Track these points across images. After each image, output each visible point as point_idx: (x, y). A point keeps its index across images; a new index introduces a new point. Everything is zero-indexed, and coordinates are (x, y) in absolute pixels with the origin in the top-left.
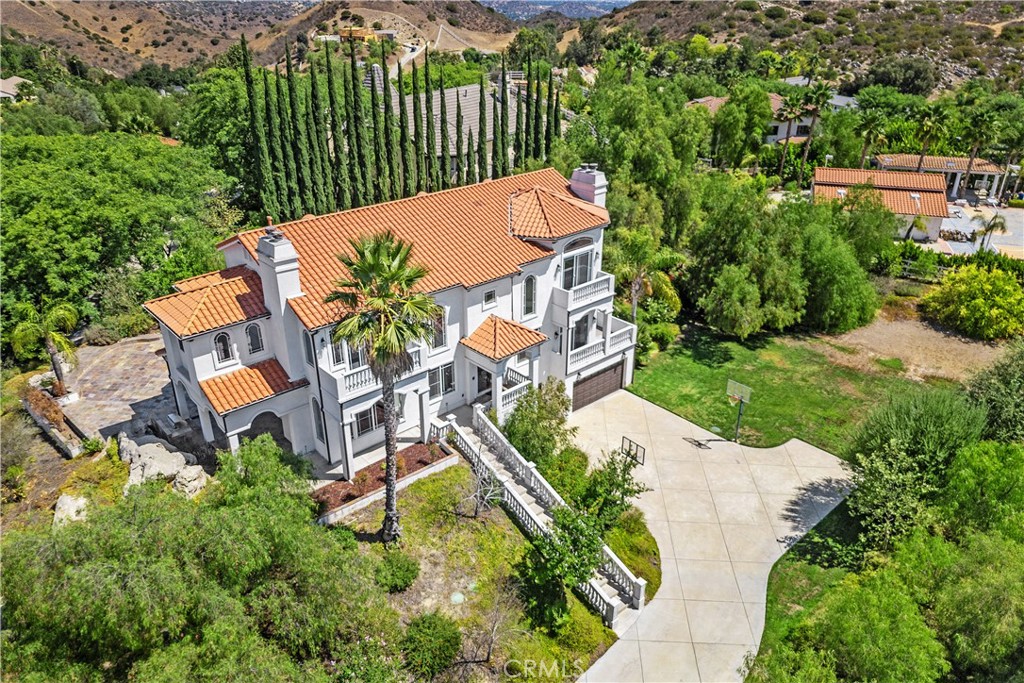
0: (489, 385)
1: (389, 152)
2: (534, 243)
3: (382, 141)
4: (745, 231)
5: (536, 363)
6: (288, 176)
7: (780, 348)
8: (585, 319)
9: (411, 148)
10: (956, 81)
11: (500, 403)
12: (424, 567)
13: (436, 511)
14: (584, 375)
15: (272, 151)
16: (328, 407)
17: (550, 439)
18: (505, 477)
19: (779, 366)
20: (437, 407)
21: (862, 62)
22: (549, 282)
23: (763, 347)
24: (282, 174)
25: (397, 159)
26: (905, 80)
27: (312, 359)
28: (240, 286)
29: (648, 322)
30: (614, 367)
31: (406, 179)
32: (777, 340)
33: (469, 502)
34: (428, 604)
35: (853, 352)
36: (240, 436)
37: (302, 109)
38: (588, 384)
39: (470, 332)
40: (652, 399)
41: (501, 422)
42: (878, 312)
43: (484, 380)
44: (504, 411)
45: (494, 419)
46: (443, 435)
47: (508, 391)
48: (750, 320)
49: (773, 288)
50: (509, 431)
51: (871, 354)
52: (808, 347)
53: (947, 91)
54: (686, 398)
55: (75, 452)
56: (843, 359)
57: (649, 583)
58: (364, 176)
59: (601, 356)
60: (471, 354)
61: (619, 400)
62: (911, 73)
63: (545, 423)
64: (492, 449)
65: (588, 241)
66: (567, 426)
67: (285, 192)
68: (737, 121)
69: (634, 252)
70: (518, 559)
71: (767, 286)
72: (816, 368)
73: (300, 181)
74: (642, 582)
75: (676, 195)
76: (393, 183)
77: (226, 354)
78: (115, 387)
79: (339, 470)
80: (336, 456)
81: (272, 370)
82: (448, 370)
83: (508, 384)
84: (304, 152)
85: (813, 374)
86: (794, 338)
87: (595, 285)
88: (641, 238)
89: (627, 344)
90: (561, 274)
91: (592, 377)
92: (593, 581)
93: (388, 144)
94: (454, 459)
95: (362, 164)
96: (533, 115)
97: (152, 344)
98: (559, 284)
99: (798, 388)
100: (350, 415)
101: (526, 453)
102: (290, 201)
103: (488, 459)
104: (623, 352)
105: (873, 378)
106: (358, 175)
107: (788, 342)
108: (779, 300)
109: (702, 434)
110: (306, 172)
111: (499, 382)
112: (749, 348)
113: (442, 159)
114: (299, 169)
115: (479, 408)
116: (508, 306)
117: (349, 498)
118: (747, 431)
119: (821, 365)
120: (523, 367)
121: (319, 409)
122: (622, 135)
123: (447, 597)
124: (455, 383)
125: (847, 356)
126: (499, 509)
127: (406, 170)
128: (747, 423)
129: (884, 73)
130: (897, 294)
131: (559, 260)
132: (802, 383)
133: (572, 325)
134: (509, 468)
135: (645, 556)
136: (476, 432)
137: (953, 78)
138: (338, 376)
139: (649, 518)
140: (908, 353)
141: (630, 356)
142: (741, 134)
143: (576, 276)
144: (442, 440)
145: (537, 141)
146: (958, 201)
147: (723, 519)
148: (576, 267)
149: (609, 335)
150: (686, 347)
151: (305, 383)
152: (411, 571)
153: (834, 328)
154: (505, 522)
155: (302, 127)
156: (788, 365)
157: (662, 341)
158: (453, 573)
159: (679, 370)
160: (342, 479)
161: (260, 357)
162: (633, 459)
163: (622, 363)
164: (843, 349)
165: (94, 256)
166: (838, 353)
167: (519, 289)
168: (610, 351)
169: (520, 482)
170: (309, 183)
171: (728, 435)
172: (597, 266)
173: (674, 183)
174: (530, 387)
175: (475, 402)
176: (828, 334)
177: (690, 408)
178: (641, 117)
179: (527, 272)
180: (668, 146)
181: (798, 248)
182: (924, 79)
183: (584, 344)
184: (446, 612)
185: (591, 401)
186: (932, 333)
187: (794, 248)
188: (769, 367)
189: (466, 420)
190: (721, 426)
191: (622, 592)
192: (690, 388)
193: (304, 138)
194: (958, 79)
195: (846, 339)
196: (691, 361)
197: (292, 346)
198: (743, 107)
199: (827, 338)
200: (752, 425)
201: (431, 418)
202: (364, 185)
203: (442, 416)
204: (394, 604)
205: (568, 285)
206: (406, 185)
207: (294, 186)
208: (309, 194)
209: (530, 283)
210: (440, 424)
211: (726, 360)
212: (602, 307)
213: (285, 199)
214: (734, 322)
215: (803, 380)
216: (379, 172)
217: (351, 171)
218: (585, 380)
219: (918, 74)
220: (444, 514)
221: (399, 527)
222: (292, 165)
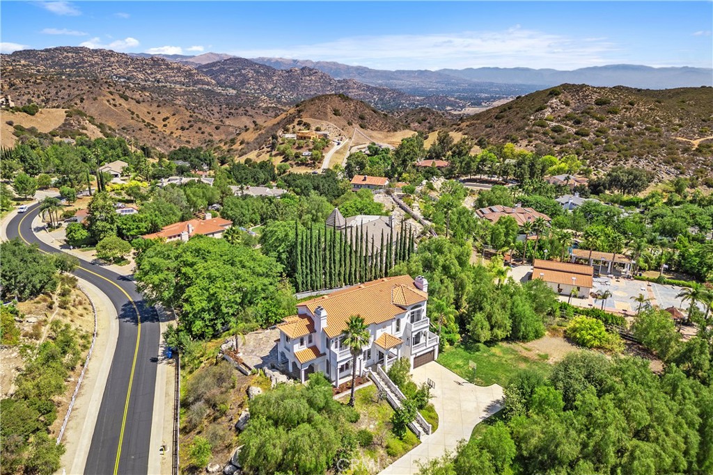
0: (383, 357)
1: (345, 258)
2: (400, 307)
3: (343, 254)
4: (485, 299)
5: (399, 351)
6: (307, 268)
7: (501, 347)
8: (419, 333)
9: (353, 253)
10: (666, 178)
11: (386, 364)
12: (362, 416)
13: (365, 399)
14: (418, 355)
15: (302, 258)
16: (332, 362)
17: (403, 377)
18: (387, 390)
19: (498, 355)
20: (365, 364)
21: (608, 163)
22: (405, 320)
23: (494, 346)
24: (304, 267)
25: (348, 260)
26: (628, 181)
27: (328, 346)
28: (306, 322)
29: (446, 333)
30: (430, 352)
31: (351, 268)
32: (500, 344)
33: (375, 396)
34: (363, 427)
35: (530, 350)
36: (305, 370)
37: (314, 242)
38: (420, 358)
39: (377, 338)
40: (444, 366)
41: (387, 371)
42: (547, 333)
43: (381, 356)
44: (388, 367)
45: (384, 370)
46: (367, 374)
47: (390, 360)
48: (485, 335)
49: (496, 322)
50: (390, 374)
51: (537, 352)
52: (512, 347)
53: (660, 184)
54: (458, 366)
55: (249, 373)
56: (525, 353)
57: (433, 427)
58: (335, 267)
59: (425, 348)
60: (377, 346)
61: (432, 365)
62: (631, 177)
63: (402, 372)
64: (383, 380)
65: (420, 306)
66: (409, 374)
67: (305, 274)
68: (500, 233)
69: (439, 308)
70: (391, 416)
71: (493, 322)
72: (513, 356)
73: (311, 270)
74: (430, 425)
75: (460, 280)
76: (345, 269)
77: (302, 344)
78: (253, 351)
79: (334, 384)
80: (333, 378)
81: (315, 349)
82: (369, 352)
83: (390, 357)
84: (314, 259)
85: (511, 359)
86: (508, 342)
87: (423, 322)
88: (442, 303)
89: (435, 343)
90: (410, 318)
91: (421, 356)
92: (413, 422)
93: (345, 255)
94: (371, 383)
95: (334, 263)
96: (403, 242)
97: (260, 335)
98: (409, 321)
99: (503, 364)
100: (339, 366)
101: (395, 382)
102: (306, 277)
103: (382, 383)
104: (434, 346)
105: (534, 362)
106: (333, 267)
107: (505, 345)
108: (499, 327)
109: (461, 380)
110: (313, 266)
111: (386, 357)
112: (488, 346)
113: (365, 257)
114: (311, 265)
115: (379, 365)
116: (390, 330)
117: (338, 393)
118: (479, 380)
119: (515, 355)
120: (394, 351)
121: (328, 363)
122: (438, 256)
123: (369, 426)
124: (371, 355)
125: (527, 352)
126: (385, 401)
127: (351, 264)
128: (479, 377)
129: (616, 176)
130: (558, 325)
131: (409, 313)
132: (505, 362)
133: (413, 336)
134: (389, 387)
135: (434, 420)
136: (378, 374)
137: (664, 175)
138: (336, 352)
139: (436, 408)
140: (552, 352)
141: (437, 348)
142: (503, 238)
143: (415, 318)
144: (367, 376)
145: (404, 252)
146: (610, 275)
147: (462, 409)
148: (415, 314)
149: (428, 340)
150: (462, 344)
151: (325, 354)
152: (357, 417)
153: (525, 339)
154: (387, 405)
155: (314, 250)
156: (502, 355)
157: (451, 342)
158: (371, 419)
159: (457, 354)
160: (335, 387)
161: (311, 345)
162: (430, 386)
163: (433, 351)
164: (526, 349)
165: (239, 301)
166: (524, 351)
167: (394, 323)
168: (428, 346)
169: (392, 392)
170: (314, 270)
171: (471, 381)
172: (424, 314)
173: (459, 275)
174: (397, 359)
175: (378, 363)
176: (522, 342)
177: (458, 370)
178: (446, 250)
179: (397, 318)
180: (456, 262)
181: (509, 305)
182: (640, 180)
183: (418, 343)
184: (368, 430)
185: (421, 365)
186: (567, 343)
187: (507, 306)
188: (494, 355)
189: (375, 370)
190: (469, 377)
191: (424, 429)
192: (460, 362)
193: (313, 254)
194: (668, 176)
195: (529, 345)
196: (463, 350)
197: (322, 342)
198: (504, 226)
199: (521, 344)
200: (480, 378)
201: (363, 368)
202: (335, 270)
203: (367, 368)
204: (353, 425)
205: (412, 321)
206: (350, 270)
207: (309, 272)
208: (314, 274)
209: (398, 322)
210: (366, 370)
211: (477, 351)
212: (425, 330)
213: (304, 276)
214: (478, 336)
215: (506, 361)
216: (341, 265)
217: (330, 264)
218: (419, 357)
219: (636, 178)
220: (368, 400)
221: (354, 403)
222: (309, 264)
